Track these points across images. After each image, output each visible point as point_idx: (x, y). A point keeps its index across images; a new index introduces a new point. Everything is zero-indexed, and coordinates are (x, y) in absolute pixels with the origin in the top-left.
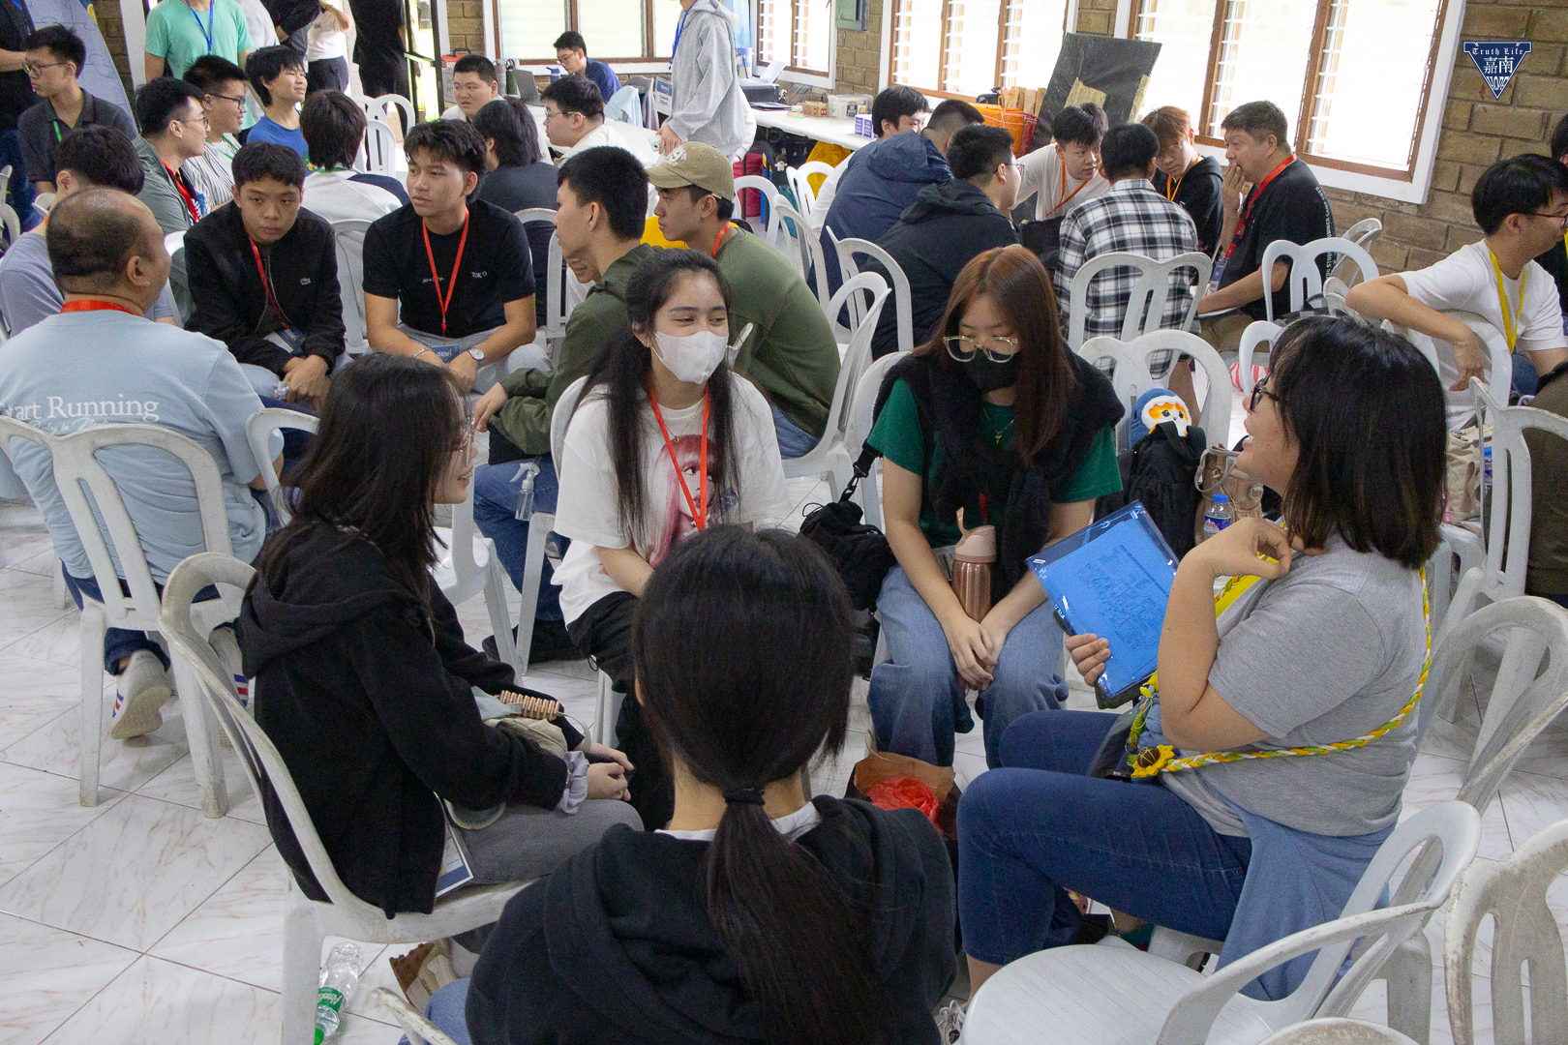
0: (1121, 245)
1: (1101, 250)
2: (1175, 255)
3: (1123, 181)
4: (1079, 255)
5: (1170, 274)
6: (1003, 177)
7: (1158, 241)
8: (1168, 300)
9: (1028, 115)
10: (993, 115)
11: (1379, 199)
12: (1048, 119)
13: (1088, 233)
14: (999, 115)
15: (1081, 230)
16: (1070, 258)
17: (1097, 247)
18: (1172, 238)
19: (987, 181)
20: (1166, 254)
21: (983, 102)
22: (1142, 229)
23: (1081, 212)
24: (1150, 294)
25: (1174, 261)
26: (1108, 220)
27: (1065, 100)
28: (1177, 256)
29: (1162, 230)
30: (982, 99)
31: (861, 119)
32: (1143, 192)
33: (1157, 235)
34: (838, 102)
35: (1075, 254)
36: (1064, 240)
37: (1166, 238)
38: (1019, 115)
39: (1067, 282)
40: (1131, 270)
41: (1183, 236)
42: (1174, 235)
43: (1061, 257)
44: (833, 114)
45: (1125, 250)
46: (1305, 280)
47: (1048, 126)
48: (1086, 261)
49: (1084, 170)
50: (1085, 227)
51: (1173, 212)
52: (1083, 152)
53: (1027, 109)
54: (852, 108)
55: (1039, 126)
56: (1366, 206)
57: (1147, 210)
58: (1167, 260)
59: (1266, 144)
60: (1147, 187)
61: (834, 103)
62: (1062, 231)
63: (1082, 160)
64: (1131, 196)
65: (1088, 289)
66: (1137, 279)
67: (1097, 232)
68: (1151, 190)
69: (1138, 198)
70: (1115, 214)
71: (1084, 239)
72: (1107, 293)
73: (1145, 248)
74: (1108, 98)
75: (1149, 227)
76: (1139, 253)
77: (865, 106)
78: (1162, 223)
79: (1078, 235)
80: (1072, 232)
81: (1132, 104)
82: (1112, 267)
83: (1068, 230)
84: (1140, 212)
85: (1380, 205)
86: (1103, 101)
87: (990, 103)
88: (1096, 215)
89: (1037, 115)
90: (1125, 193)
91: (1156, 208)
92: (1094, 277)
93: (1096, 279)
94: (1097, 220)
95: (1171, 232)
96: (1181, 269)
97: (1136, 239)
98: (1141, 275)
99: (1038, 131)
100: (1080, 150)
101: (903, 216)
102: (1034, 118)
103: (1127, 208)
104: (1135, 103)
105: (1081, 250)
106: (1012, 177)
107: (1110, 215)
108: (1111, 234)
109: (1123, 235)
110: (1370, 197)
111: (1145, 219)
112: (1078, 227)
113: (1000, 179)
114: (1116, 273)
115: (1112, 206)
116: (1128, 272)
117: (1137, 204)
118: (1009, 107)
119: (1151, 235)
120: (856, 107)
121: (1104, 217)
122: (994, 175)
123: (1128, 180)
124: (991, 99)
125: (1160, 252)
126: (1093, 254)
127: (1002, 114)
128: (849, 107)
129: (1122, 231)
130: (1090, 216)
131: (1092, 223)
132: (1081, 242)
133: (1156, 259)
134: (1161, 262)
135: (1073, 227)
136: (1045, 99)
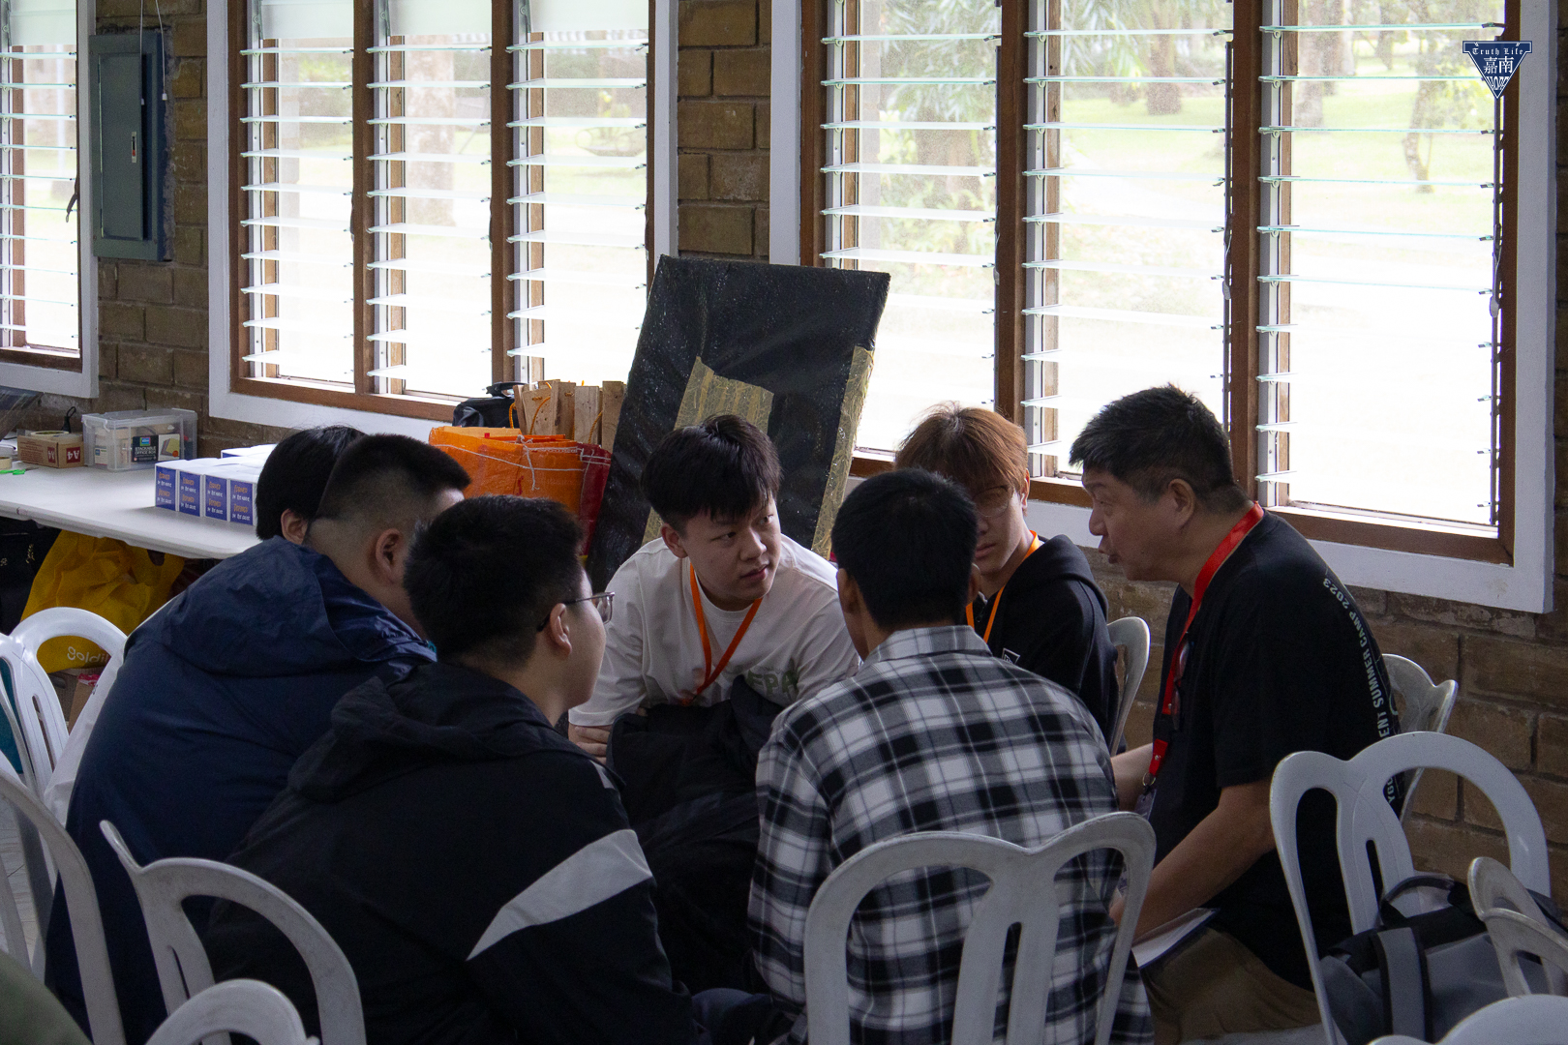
0: (923, 814)
1: (877, 830)
2: (1066, 826)
3: (907, 634)
4: (814, 845)
5: (1058, 877)
6: (565, 640)
7: (1019, 794)
8: (1060, 948)
9: (587, 448)
10: (504, 454)
11: (1443, 605)
12: (638, 454)
13: (833, 785)
14: (519, 452)
15: (813, 777)
16: (792, 852)
17: (862, 823)
18: (1051, 782)
19: (519, 655)
20: (1045, 826)
21: (471, 422)
22: (973, 764)
23: (808, 729)
24: (1014, 934)
25: (1066, 842)
26: (883, 750)
27: (676, 408)
28: (1073, 829)
29: (1023, 763)
30: (469, 412)
31: (172, 472)
32: (963, 661)
33: (1014, 778)
34: (109, 430)
35: (802, 842)
36: (771, 805)
37: (1036, 784)
38: (565, 450)
39: (787, 920)
40: (959, 877)
41: (1078, 772)
42: (1055, 772)
43: (765, 846)
44: (98, 460)
45: (939, 827)
46: (1371, 846)
47: (637, 469)
48: (837, 863)
49: (742, 577)
50: (826, 769)
51: (1046, 709)
52: (732, 535)
53: (583, 433)
54: (145, 441)
55: (617, 471)
56: (1416, 622)
57: (980, 711)
58: (1049, 843)
59: (1169, 502)
60: (971, 647)
61: (100, 432)
62: (764, 773)
63: (732, 552)
64: (933, 676)
65: (849, 935)
66: (977, 903)
67: (859, 784)
68: (981, 653)
69: (950, 680)
70: (899, 732)
71: (821, 801)
72: (905, 950)
73: (988, 817)
74: (778, 404)
75: (990, 757)
76: (975, 833)
77: (177, 437)
78: (1022, 743)
79: (805, 790)
80: (792, 781)
81: (838, 413)
82: (907, 875)
83: (778, 775)
84: (963, 720)
85: (1448, 618)
86: (768, 410)
87: (490, 423)
88: (851, 737)
89: (608, 445)
90: (915, 668)
91: (1001, 704)
92: (861, 906)
93: (871, 909)
94: (854, 749)
95: (1048, 767)
96: (1082, 859)
97: (961, 795)
98: (982, 892)
99: (616, 484)
100: (726, 530)
101: (298, 775)
102: (602, 452)
103: (928, 712)
104: (845, 412)
105: (820, 829)
106: (585, 634)
107: (886, 736)
108: (895, 786)
109: (928, 787)
110: (1420, 602)
111: (978, 737)
112: (807, 769)
113: (556, 647)
114: (922, 895)
115: (890, 708)
116: (952, 888)
117: (954, 698)
118: (539, 432)
119: (998, 780)
120: (154, 440)
121: (870, 742)
122: (541, 637)
123: (921, 631)
124: (493, 410)
125: (1030, 823)
126: (854, 844)
127: (527, 450)
128: (136, 442)
129: (924, 776)
130: (833, 738)
131: (841, 757)
132: (815, 809)
133: (1021, 841)
134: (1034, 848)
135: (794, 769)
136: (626, 408)
